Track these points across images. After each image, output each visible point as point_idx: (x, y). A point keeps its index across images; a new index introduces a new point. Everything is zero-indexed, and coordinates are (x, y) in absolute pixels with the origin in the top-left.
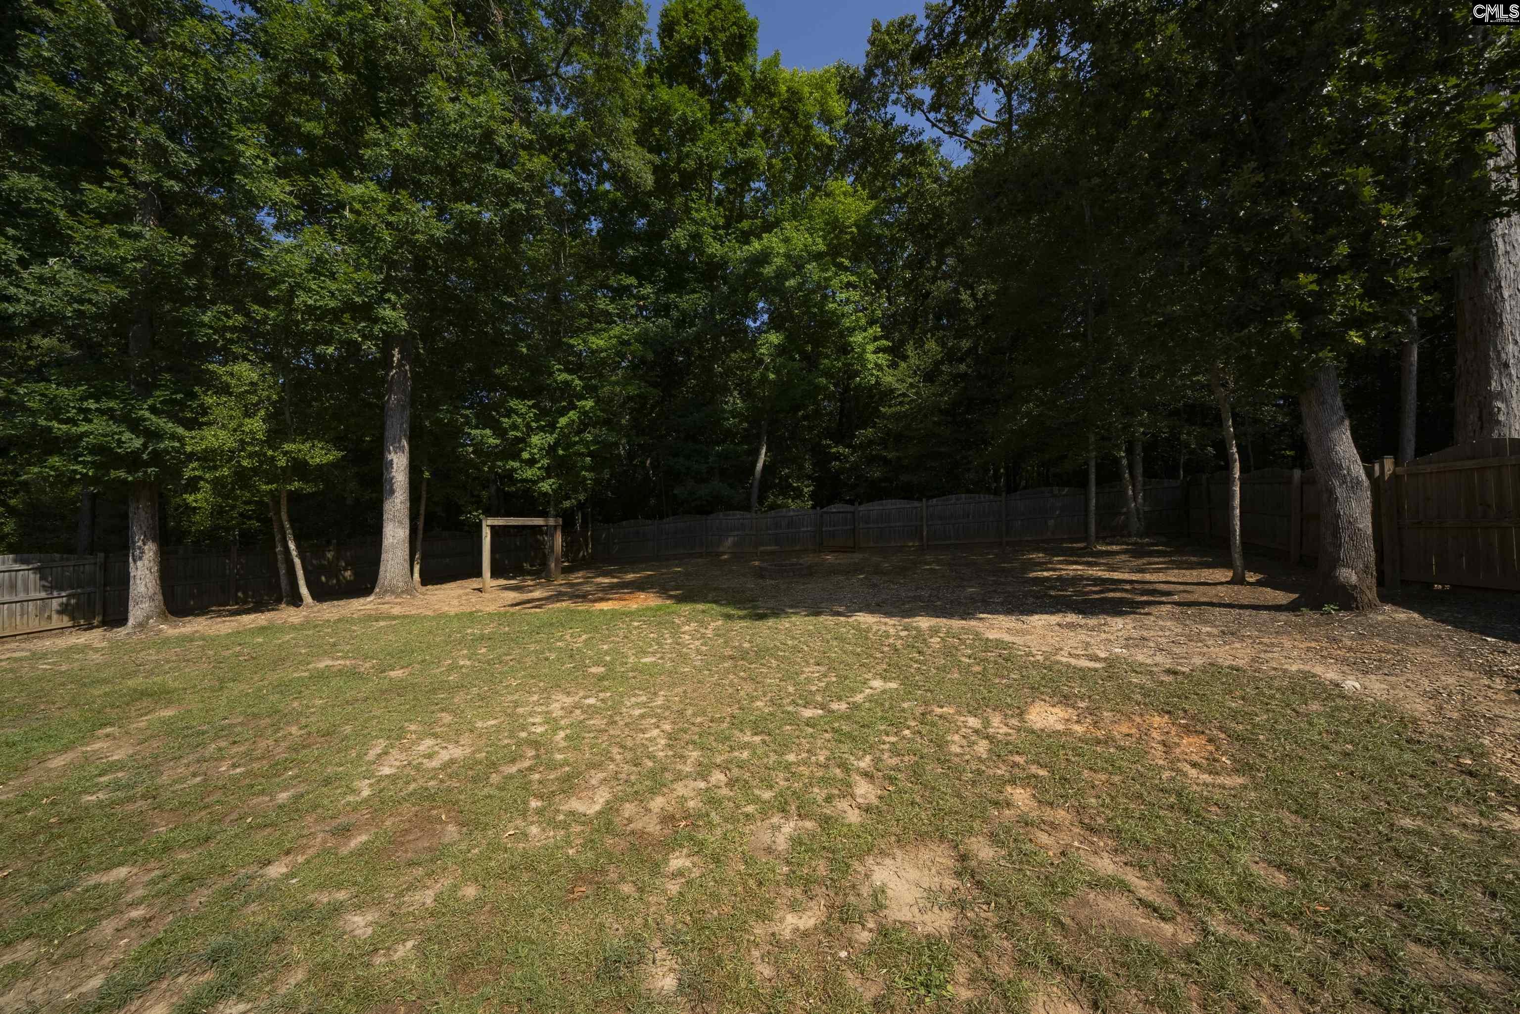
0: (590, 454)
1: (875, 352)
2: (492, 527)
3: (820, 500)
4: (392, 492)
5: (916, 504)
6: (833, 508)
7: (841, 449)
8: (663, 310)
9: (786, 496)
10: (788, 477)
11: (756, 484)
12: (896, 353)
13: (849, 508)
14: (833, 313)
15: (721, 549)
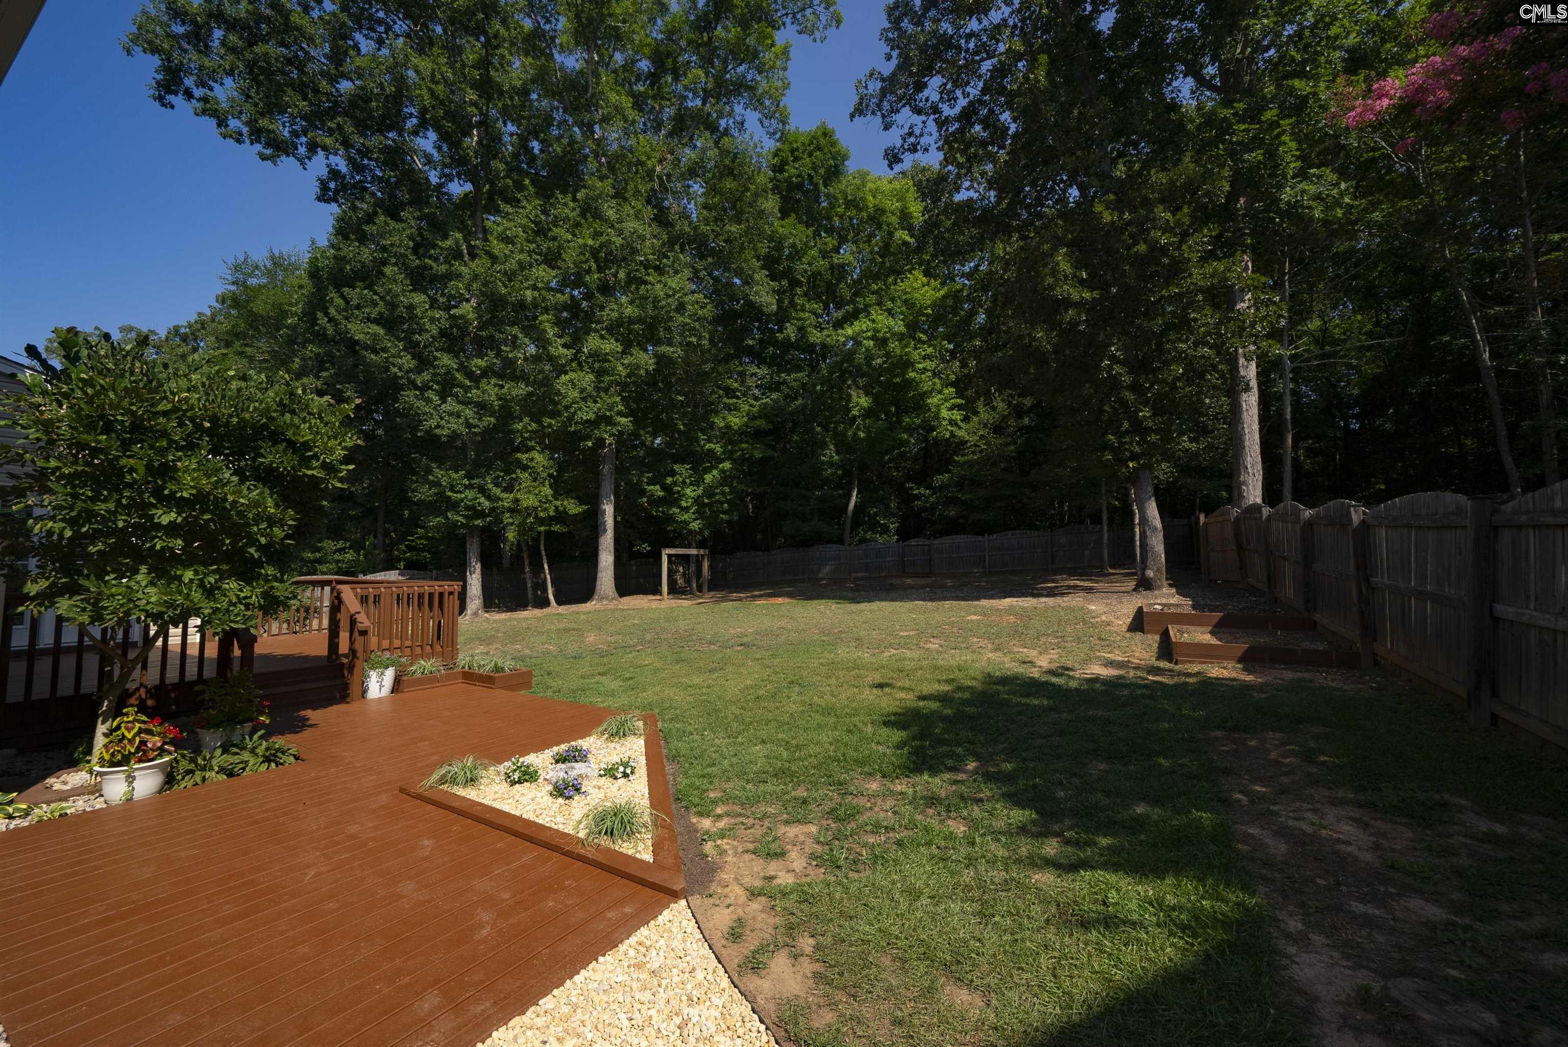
0: (727, 501)
1: (951, 409)
2: (670, 556)
3: (904, 535)
4: (605, 531)
5: (980, 538)
6: (913, 542)
7: (922, 491)
8: (775, 387)
9: (874, 531)
10: (876, 515)
11: (849, 521)
12: (969, 410)
13: (927, 542)
14: (913, 380)
15: (821, 576)
